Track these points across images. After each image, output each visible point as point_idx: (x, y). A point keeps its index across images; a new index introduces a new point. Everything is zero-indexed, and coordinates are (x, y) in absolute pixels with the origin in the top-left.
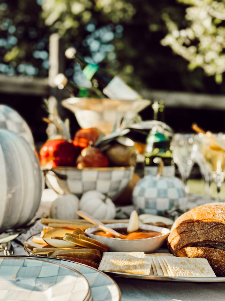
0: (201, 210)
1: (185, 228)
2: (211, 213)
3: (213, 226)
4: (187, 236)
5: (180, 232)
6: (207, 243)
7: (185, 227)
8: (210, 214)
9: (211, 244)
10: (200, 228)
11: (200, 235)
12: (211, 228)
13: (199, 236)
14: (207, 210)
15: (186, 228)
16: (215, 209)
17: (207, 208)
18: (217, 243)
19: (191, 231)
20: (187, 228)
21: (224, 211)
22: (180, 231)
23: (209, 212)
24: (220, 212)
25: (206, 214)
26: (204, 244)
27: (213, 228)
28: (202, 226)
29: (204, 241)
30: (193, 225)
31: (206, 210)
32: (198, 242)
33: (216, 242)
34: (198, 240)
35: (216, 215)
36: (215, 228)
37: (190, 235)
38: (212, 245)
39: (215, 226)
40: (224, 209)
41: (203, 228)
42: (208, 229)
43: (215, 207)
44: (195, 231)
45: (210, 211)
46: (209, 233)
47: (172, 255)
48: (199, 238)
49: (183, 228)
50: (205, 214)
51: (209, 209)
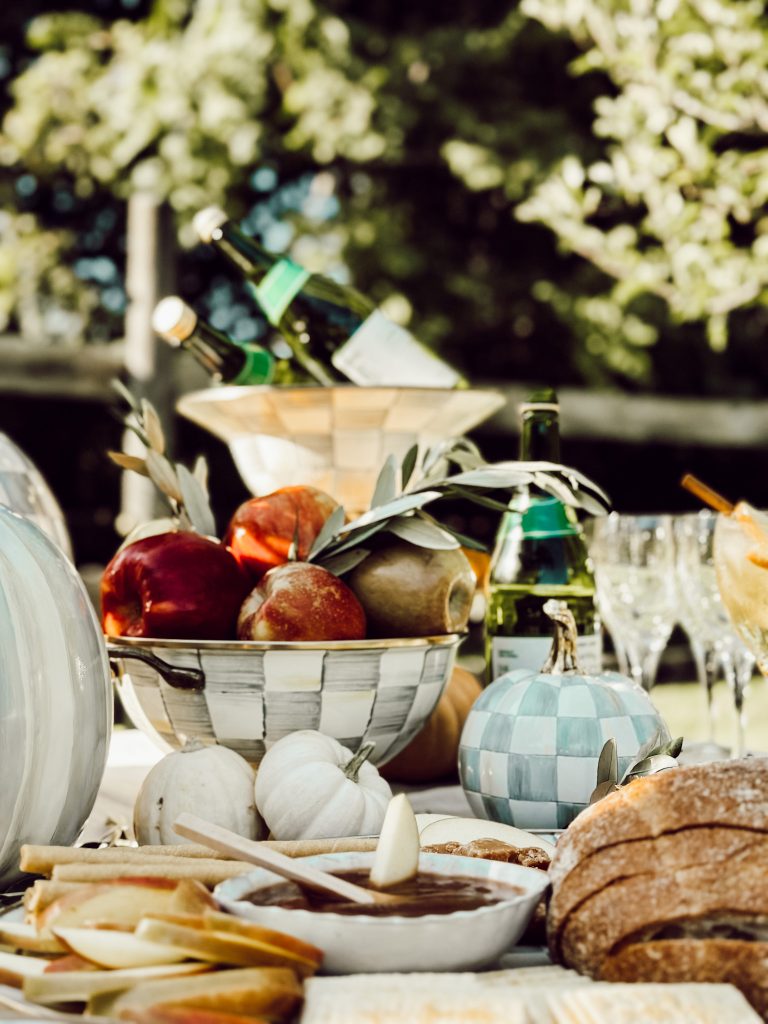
0: (673, 789)
1: (622, 862)
2: (714, 797)
3: (737, 852)
4: (637, 893)
5: (604, 878)
6: (722, 921)
7: (622, 857)
8: (715, 805)
9: (738, 922)
10: (684, 861)
11: (689, 886)
12: (730, 857)
13: (685, 893)
14: (697, 790)
15: (627, 863)
16: (728, 784)
17: (691, 782)
18: (760, 920)
19: (650, 874)
20: (631, 861)
21: (763, 790)
22: (601, 875)
23: (706, 793)
24: (749, 793)
25: (698, 804)
26: (708, 925)
27: (738, 859)
28: (692, 851)
29: (711, 914)
30: (654, 849)
31: (693, 787)
32: (685, 918)
33: (755, 914)
34: (681, 911)
35: (738, 805)
36: (745, 860)
37: (648, 889)
38: (741, 928)
39: (744, 849)
40: (758, 782)
41: (696, 861)
42: (721, 863)
43: (725, 776)
44: (664, 875)
45: (711, 793)
46: (725, 879)
47: (571, 973)
48: (685, 902)
49: (613, 864)
50: (692, 804)
51: (701, 784)
